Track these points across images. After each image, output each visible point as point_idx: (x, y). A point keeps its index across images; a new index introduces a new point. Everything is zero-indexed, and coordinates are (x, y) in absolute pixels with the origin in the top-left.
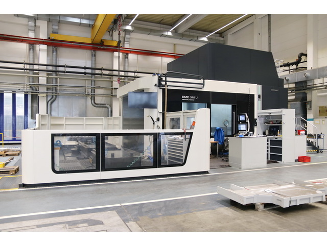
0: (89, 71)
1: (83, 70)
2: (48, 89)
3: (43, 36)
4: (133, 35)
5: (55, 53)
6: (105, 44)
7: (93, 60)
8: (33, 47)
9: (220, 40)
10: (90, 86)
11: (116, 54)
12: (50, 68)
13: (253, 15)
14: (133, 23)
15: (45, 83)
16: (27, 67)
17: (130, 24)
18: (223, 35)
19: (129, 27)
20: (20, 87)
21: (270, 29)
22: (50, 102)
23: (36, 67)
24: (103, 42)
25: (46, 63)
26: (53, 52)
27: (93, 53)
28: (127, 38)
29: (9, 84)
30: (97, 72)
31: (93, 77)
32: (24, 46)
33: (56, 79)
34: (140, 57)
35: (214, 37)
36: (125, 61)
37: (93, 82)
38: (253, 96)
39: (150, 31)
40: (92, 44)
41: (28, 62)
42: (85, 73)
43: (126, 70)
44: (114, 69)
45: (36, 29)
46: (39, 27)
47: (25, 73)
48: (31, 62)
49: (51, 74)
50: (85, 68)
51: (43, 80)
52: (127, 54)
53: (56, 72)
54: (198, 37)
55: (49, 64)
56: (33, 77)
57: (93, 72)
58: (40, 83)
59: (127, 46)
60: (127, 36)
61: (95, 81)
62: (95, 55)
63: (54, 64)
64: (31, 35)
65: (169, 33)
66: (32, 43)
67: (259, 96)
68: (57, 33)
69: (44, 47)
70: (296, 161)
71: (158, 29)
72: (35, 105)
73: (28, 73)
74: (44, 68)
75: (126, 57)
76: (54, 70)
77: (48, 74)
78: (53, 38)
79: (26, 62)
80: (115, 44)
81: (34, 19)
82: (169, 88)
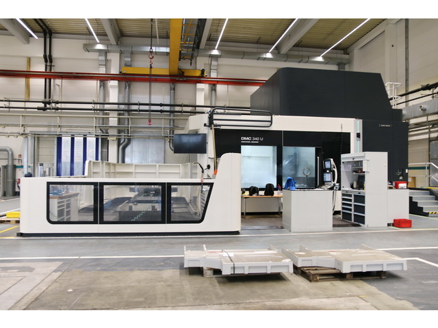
0: (167, 108)
1: (159, 108)
2: (119, 132)
3: (114, 70)
4: (222, 61)
5: (127, 90)
6: (186, 74)
7: (172, 94)
8: (104, 84)
9: (341, 59)
10: (168, 126)
11: (199, 86)
12: (122, 107)
13: (384, 20)
14: (219, 46)
15: (116, 125)
16: (98, 107)
17: (216, 48)
18: (349, 50)
19: (215, 52)
20: (91, 130)
21: (407, 37)
22: (121, 147)
23: (107, 107)
24: (183, 72)
25: (116, 101)
26: (126, 88)
27: (172, 86)
28: (214, 65)
29: (77, 127)
30: (177, 109)
31: (172, 115)
32: (94, 84)
33: (128, 119)
34: (231, 88)
35: (334, 56)
36: (211, 94)
37: (172, 122)
39: (244, 55)
40: (170, 76)
41: (99, 102)
42: (161, 111)
43: (213, 105)
44: (197, 104)
45: (107, 63)
46: (110, 60)
47: (94, 114)
48: (102, 101)
49: (123, 114)
50: (161, 105)
51: (113, 121)
52: (215, 85)
53: (129, 111)
54: (309, 57)
55: (121, 102)
56: (103, 118)
57: (172, 109)
58: (110, 125)
59: (214, 75)
60: (214, 63)
61: (174, 120)
62: (174, 89)
63: (126, 102)
64: (102, 71)
65: (269, 55)
66: (103, 79)
67: (358, 135)
68: (130, 66)
69: (114, 83)
70: (389, 225)
71: (255, 50)
72: (105, 150)
73: (98, 114)
74: (115, 107)
75: (213, 89)
76: (126, 109)
77: (119, 114)
78: (124, 72)
79: (96, 102)
80: (198, 74)
81: (105, 52)
82: (222, 127)
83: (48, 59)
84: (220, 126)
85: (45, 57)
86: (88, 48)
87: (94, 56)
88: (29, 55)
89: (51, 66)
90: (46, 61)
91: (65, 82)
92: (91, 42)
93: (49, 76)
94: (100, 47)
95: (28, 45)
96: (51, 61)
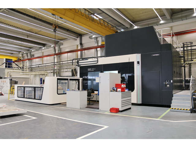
3: (100, 44)
8: (97, 50)
17: (135, 26)
32: (93, 50)
38: (133, 62)
46: (98, 41)
55: (101, 56)
64: (96, 45)
65: (162, 22)
66: (97, 48)
67: (138, 63)
68: (104, 41)
78: (102, 44)
81: (97, 38)
82: (81, 66)
83: (81, 44)
84: (80, 65)
85: (80, 44)
86: (90, 38)
87: (93, 40)
88: (77, 44)
89: (82, 47)
90: (81, 45)
91: (86, 51)
92: (90, 36)
93: (82, 50)
94: (93, 36)
95: (76, 41)
96: (82, 45)
